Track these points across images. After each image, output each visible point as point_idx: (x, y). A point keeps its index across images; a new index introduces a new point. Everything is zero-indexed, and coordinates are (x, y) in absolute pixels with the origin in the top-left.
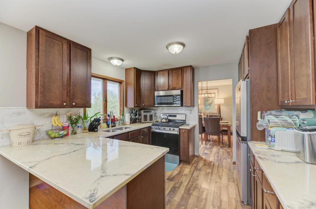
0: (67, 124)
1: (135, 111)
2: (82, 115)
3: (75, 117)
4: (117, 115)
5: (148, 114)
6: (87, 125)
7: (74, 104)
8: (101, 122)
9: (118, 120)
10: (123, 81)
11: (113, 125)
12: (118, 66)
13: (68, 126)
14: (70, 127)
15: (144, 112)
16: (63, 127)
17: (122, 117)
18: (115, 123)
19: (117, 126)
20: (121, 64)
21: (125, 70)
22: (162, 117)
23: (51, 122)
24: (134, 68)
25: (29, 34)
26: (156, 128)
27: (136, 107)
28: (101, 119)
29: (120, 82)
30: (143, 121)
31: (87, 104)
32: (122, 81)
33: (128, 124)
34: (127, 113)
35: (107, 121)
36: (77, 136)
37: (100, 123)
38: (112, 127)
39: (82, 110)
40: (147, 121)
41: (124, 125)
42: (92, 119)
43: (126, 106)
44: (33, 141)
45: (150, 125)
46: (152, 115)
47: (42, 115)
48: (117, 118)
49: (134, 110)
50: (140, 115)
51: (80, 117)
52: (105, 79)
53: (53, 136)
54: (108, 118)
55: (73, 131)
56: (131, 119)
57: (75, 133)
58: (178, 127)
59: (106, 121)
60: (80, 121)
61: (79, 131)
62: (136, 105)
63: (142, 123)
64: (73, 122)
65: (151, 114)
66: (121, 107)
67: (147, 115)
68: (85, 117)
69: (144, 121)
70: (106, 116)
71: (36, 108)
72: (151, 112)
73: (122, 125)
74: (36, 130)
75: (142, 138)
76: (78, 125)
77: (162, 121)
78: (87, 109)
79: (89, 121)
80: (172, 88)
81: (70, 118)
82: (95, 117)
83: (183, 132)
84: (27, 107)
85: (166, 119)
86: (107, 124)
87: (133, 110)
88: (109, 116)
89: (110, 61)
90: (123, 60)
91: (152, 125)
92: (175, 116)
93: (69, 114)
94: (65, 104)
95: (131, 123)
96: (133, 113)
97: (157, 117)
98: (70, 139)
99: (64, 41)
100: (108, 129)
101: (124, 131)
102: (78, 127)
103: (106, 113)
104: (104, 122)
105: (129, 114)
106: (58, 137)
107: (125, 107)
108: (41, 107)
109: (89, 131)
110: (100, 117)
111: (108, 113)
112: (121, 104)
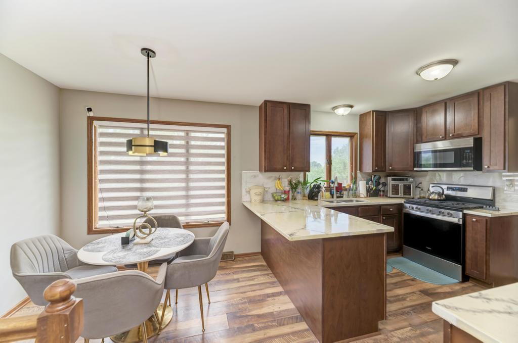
0: (287, 188)
1: (377, 177)
2: (302, 180)
3: (294, 182)
4: (346, 183)
5: (401, 185)
6: (307, 191)
7: (293, 168)
8: (323, 189)
9: (346, 190)
10: (357, 133)
11: (339, 195)
12: (346, 115)
13: (289, 191)
14: (291, 192)
15: (393, 180)
16: (285, 191)
17: (353, 186)
18: (342, 193)
19: (345, 198)
20: (349, 112)
21: (359, 117)
22: (432, 190)
23: (275, 186)
24: (373, 111)
25: (260, 107)
26: (413, 208)
27: (376, 171)
28: (322, 186)
29: (351, 136)
30: (390, 194)
31: (306, 168)
32: (353, 135)
33: (362, 196)
34: (361, 180)
35: (331, 190)
36: (297, 201)
37: (320, 191)
38: (338, 197)
39: (302, 174)
40: (398, 194)
41: (356, 197)
42: (312, 185)
43: (361, 170)
44: (263, 201)
45: (402, 201)
46: (409, 186)
47: (269, 178)
48: (345, 187)
49: (375, 176)
50: (385, 184)
51: (299, 182)
52: (329, 136)
53: (276, 198)
54: (332, 186)
55: (293, 196)
56: (368, 191)
57: (295, 199)
58: (461, 210)
59: (329, 189)
60: (300, 187)
61: (299, 196)
62: (376, 168)
63: (389, 197)
64: (294, 186)
65: (406, 183)
66: (352, 171)
67: (398, 185)
68: (305, 183)
69: (392, 194)
70: (330, 182)
71: (265, 172)
72: (407, 180)
73: (353, 197)
74: (265, 191)
75: (383, 219)
76: (298, 190)
77: (431, 197)
78: (307, 173)
79: (309, 188)
80: (453, 135)
81: (290, 182)
82: (315, 183)
83: (473, 221)
84: (260, 171)
85: (440, 194)
86: (331, 194)
87: (373, 176)
88: (333, 183)
89: (334, 111)
90: (351, 107)
91: (405, 202)
92: (465, 190)
93: (289, 178)
94: (285, 168)
95: (367, 196)
96: (371, 180)
97: (422, 190)
98: (290, 204)
99: (285, 106)
100: (332, 199)
101: (354, 203)
102: (298, 192)
103: (330, 179)
104: (327, 190)
105: (365, 182)
106: (280, 200)
107: (358, 171)
108: (268, 171)
109: (309, 199)
110: (320, 184)
111: (333, 179)
112: (352, 167)
